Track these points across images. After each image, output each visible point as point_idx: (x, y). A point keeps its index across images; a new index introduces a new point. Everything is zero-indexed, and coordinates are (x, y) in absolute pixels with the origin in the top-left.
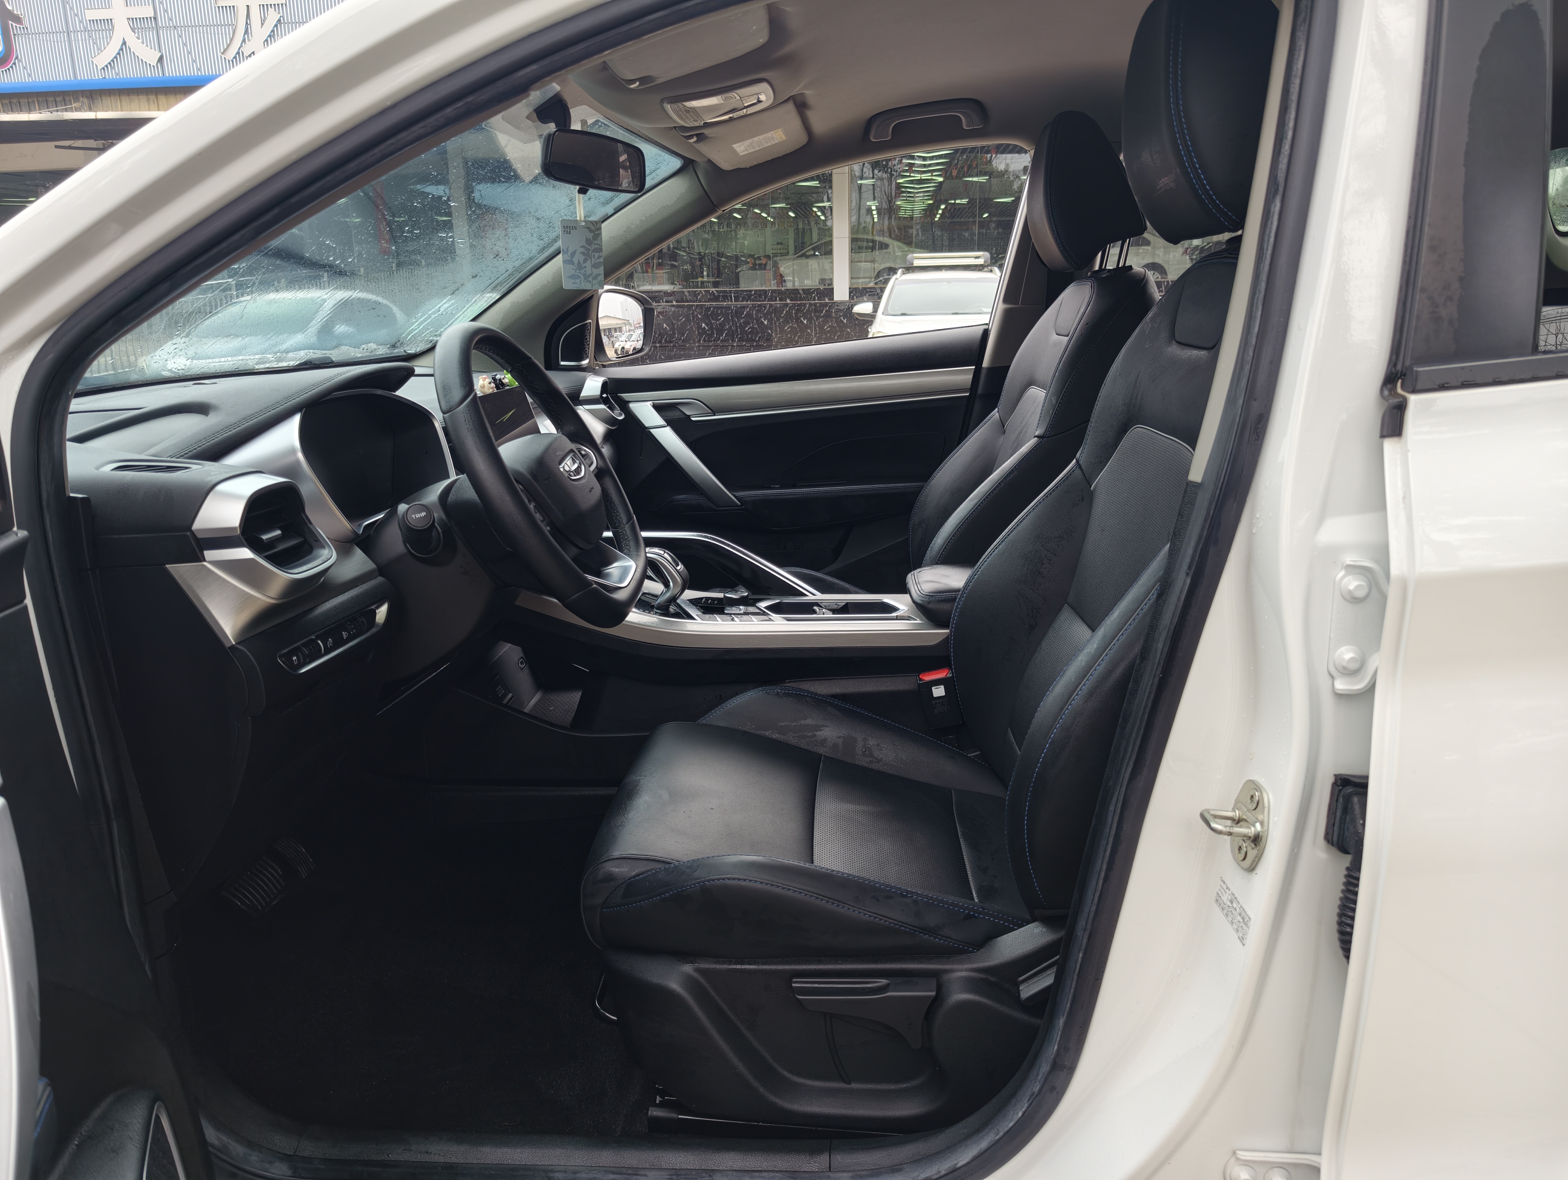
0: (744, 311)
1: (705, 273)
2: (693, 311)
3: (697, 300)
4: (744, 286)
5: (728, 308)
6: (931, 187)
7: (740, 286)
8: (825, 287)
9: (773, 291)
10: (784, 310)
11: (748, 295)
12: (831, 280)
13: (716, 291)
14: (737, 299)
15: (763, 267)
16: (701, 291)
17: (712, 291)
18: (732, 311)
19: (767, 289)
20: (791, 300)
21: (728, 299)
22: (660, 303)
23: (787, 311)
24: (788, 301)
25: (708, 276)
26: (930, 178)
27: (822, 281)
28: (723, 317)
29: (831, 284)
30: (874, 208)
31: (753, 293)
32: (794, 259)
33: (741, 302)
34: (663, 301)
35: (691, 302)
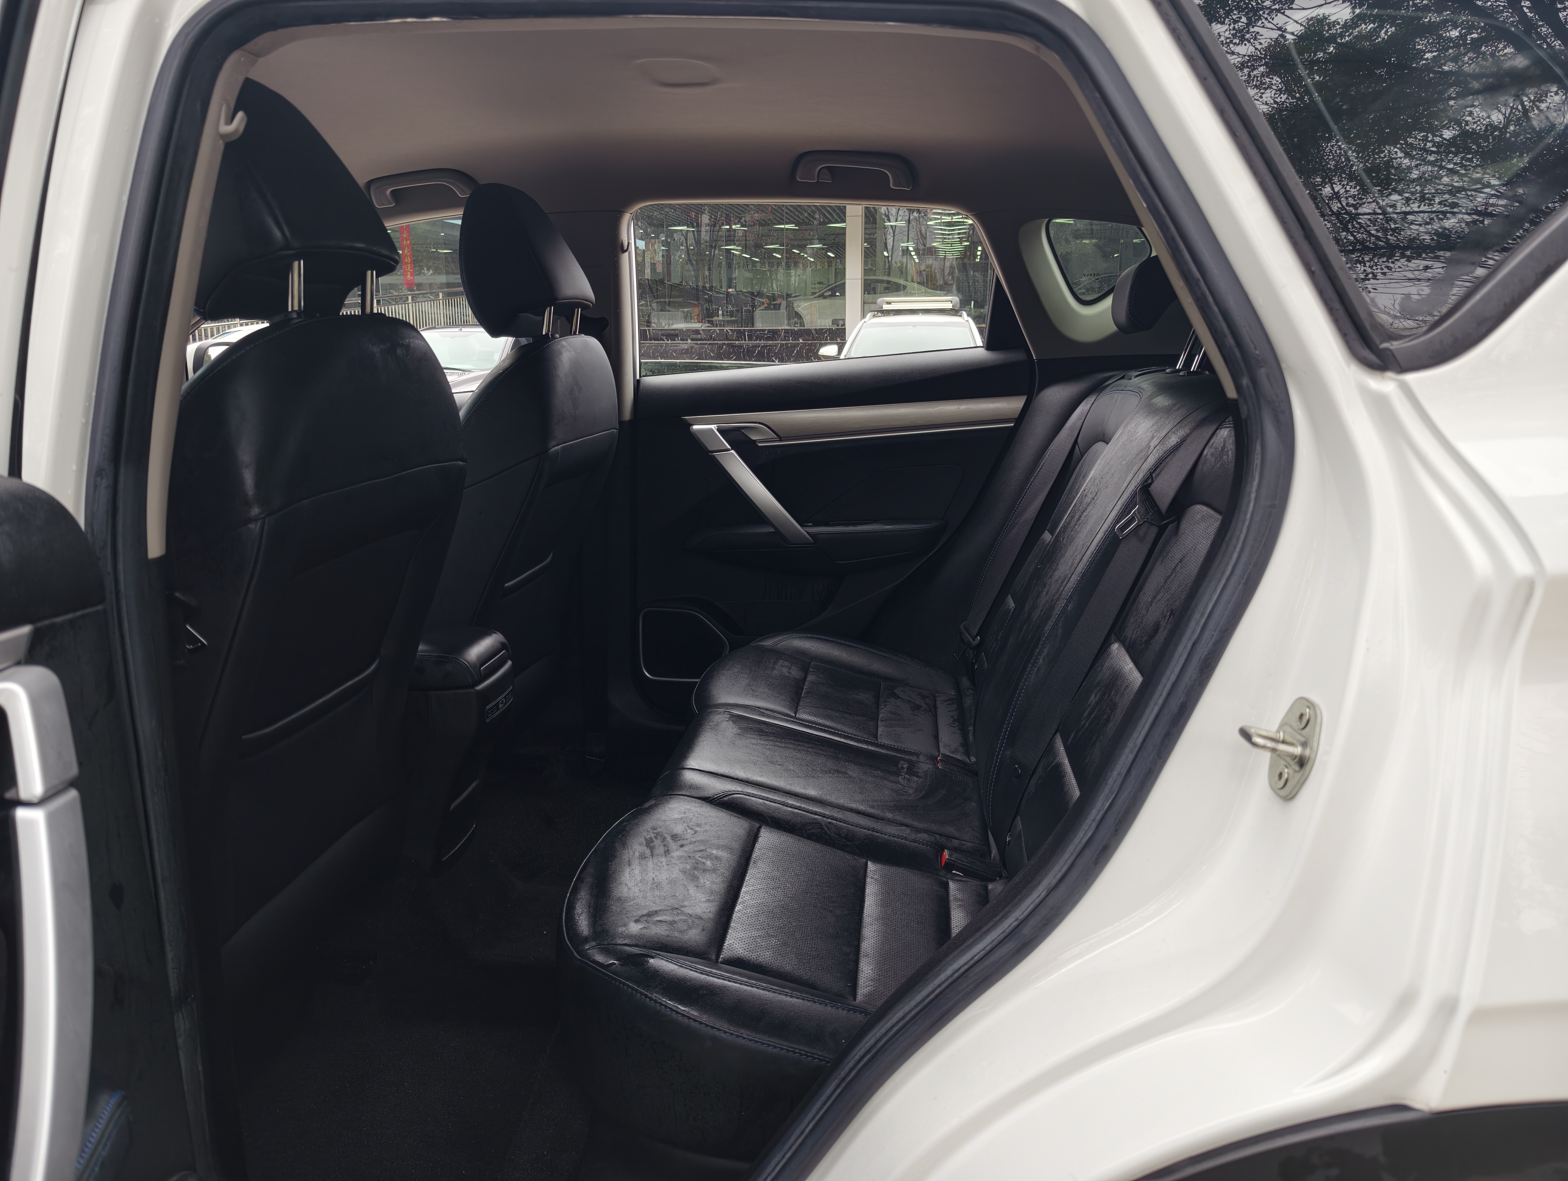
0: (755, 350)
1: (720, 312)
2: (706, 349)
3: (711, 339)
4: (759, 325)
5: (740, 346)
6: (964, 229)
7: (755, 326)
8: (838, 327)
9: (786, 331)
10: (795, 349)
11: (759, 335)
12: (844, 320)
13: (730, 330)
14: (750, 339)
15: (777, 307)
16: (715, 330)
17: (727, 330)
18: (744, 350)
19: (780, 328)
20: (803, 340)
21: (742, 339)
22: (675, 340)
23: (797, 351)
24: (801, 341)
25: (723, 315)
26: (962, 220)
27: (835, 322)
28: (734, 355)
29: (844, 325)
30: (911, 249)
31: (766, 332)
32: (812, 300)
33: (754, 341)
34: (678, 339)
35: (706, 340)
